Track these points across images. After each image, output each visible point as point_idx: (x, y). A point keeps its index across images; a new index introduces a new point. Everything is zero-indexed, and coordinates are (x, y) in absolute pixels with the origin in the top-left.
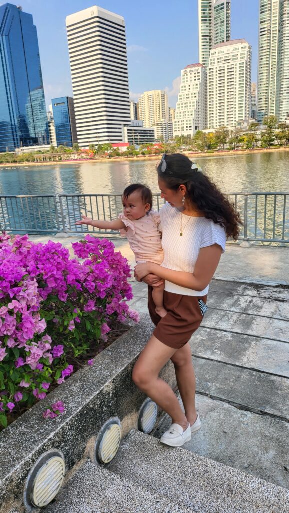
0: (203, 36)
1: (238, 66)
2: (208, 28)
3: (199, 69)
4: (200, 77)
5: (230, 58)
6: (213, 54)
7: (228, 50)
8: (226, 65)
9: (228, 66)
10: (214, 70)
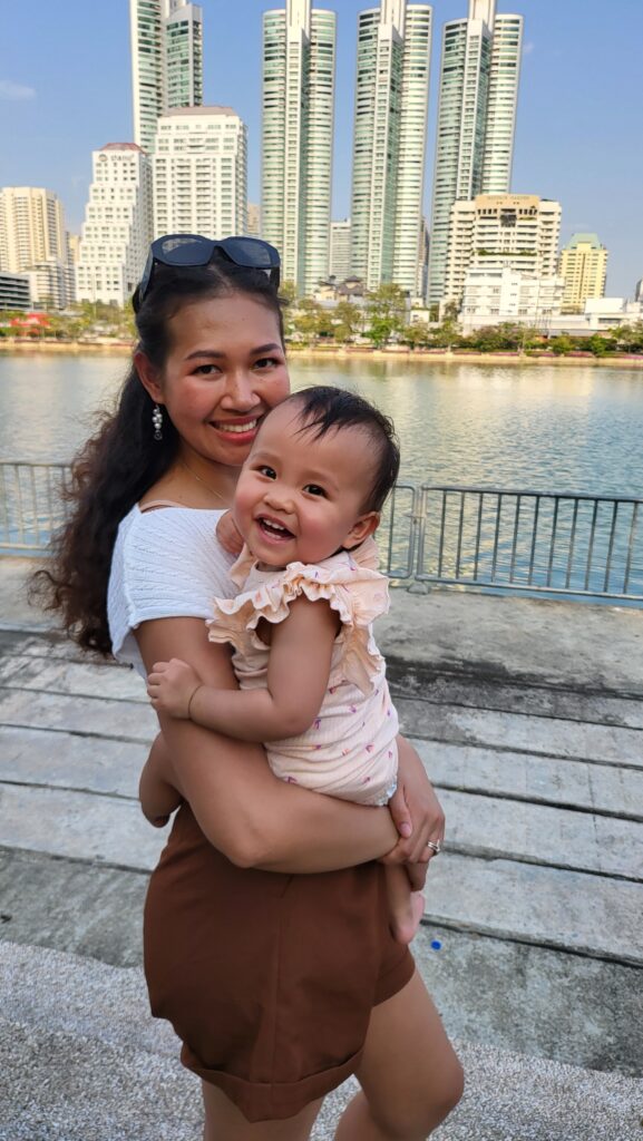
0: (143, 84)
1: (219, 164)
2: (154, 68)
3: (135, 156)
4: (137, 175)
5: (201, 143)
6: (164, 128)
7: (198, 126)
8: (193, 158)
9: (198, 160)
10: (168, 165)
